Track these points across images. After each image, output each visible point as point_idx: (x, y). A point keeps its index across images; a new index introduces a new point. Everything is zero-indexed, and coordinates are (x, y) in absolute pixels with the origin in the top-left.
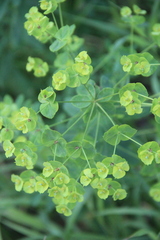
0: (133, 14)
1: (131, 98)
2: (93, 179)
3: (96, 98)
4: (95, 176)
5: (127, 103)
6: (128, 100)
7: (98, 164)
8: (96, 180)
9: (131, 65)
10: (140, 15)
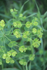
0: (14, 11)
1: (17, 33)
2: (6, 57)
3: (5, 34)
4: (7, 56)
5: (16, 35)
6: (16, 34)
7: (8, 52)
8: (7, 57)
9: (16, 24)
10: (16, 11)
